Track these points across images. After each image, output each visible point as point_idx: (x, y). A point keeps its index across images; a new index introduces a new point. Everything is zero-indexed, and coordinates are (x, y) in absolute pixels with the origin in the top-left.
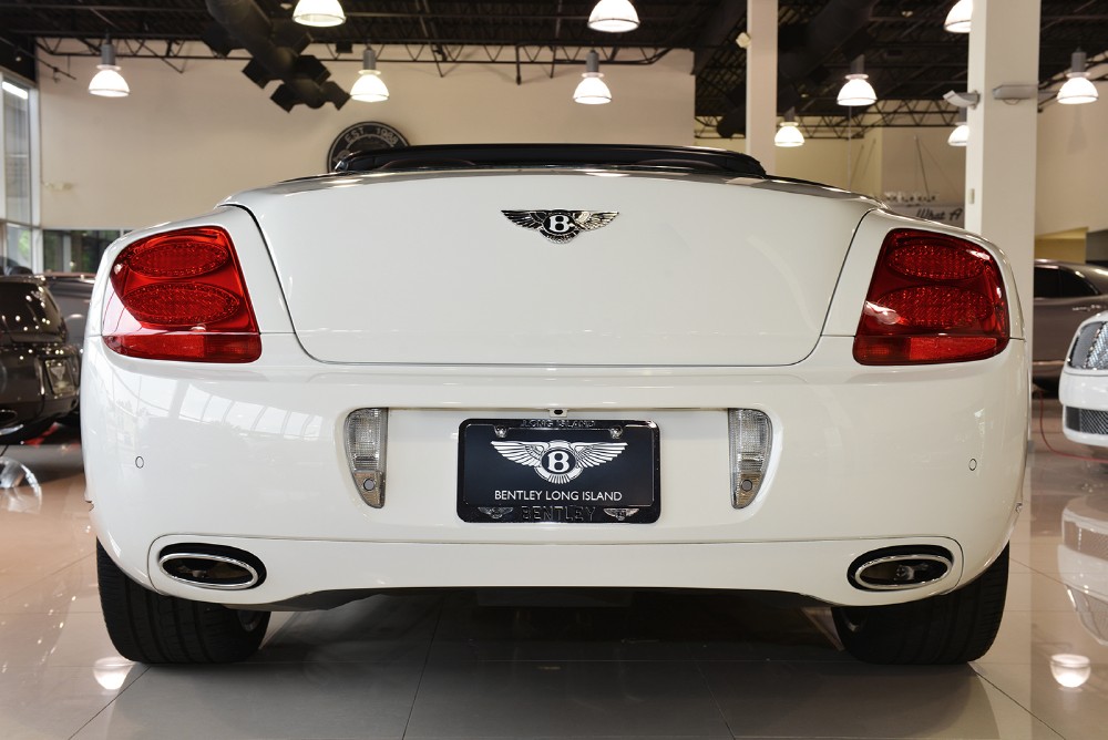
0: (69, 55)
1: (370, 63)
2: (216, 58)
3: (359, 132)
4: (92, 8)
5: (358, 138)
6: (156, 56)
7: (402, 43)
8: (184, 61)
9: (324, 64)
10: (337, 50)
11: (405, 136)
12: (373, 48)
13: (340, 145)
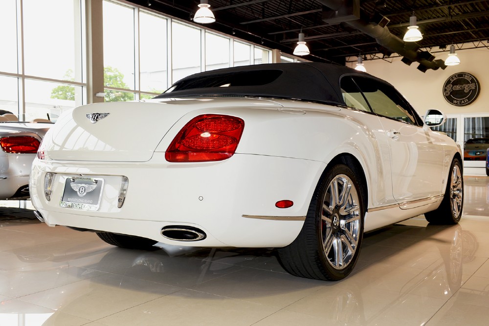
0: (352, 62)
1: (452, 51)
2: (400, 56)
3: (456, 77)
4: (351, 46)
5: (455, 79)
6: (380, 58)
7: (471, 41)
8: (391, 58)
9: (432, 54)
10: (440, 48)
11: (475, 76)
12: (455, 45)
13: (448, 82)
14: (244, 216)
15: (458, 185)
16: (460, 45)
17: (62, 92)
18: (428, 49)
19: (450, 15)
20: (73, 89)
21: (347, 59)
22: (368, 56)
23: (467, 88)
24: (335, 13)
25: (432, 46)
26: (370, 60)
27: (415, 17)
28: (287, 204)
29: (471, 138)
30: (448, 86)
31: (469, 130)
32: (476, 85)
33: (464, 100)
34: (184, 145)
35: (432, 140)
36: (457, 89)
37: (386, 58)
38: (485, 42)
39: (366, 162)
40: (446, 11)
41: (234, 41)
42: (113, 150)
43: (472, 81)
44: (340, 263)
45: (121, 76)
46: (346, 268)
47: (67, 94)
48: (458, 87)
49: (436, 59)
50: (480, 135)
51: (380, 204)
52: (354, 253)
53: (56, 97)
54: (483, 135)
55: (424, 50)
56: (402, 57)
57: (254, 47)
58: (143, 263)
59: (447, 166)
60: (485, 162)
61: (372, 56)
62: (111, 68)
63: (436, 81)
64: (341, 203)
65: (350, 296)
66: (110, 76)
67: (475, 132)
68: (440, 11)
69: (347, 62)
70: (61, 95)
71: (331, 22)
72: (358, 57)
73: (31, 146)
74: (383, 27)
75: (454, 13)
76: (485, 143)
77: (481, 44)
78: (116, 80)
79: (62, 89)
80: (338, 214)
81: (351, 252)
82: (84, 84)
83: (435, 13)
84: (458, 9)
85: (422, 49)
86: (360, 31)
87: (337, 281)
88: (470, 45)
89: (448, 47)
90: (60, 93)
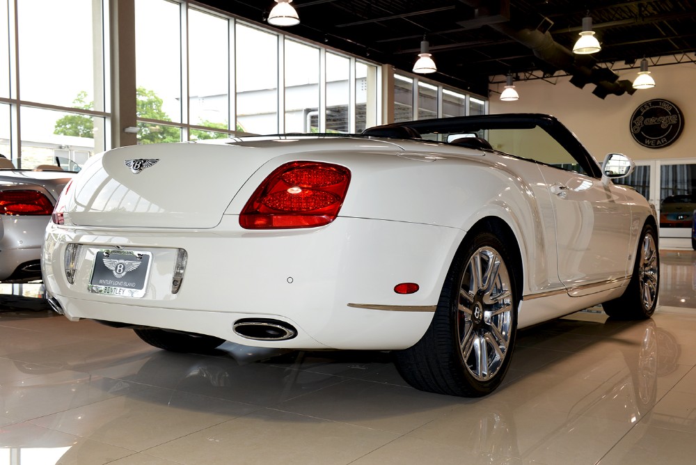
0: (498, 83)
1: (644, 68)
2: (567, 75)
3: (649, 105)
4: (497, 60)
5: (647, 109)
6: (538, 78)
7: (672, 54)
8: (555, 78)
9: (614, 72)
10: (626, 64)
11: (678, 105)
12: (648, 59)
13: (637, 114)
14: (350, 305)
15: (651, 262)
16: (655, 59)
17: (70, 125)
18: (609, 65)
19: (640, 15)
20: (88, 121)
21: (491, 78)
22: (521, 75)
23: (664, 122)
24: (474, 12)
25: (615, 61)
26: (524, 80)
27: (590, 19)
28: (410, 288)
29: (671, 194)
30: (637, 119)
31: (667, 182)
32: (678, 118)
33: (660, 140)
34: (265, 204)
35: (615, 197)
36: (651, 124)
37: (547, 77)
38: (692, 55)
39: (520, 228)
40: (635, 10)
41: (326, 51)
42: (162, 211)
43: (673, 111)
44: (483, 371)
45: (159, 102)
46: (492, 378)
47: (79, 127)
48: (652, 121)
49: (620, 79)
50: (685, 190)
51: (539, 289)
52: (504, 358)
53: (62, 132)
54: (688, 190)
55: (603, 66)
56: (571, 77)
57: (356, 61)
58: (201, 373)
59: (635, 235)
60: (691, 229)
61: (527, 74)
62: (144, 90)
63: (621, 112)
64: (486, 286)
65: (497, 419)
66: (142, 101)
67: (676, 186)
68: (626, 9)
69: (491, 83)
70: (70, 129)
71: (468, 25)
72: (507, 76)
73: (35, 204)
74: (544, 32)
75: (646, 12)
76: (691, 202)
77: (685, 58)
78: (151, 107)
79: (71, 120)
80: (482, 302)
81: (498, 357)
82: (108, 114)
83: (618, 12)
84: (652, 6)
85: (600, 65)
86: (510, 39)
87: (479, 397)
88: (670, 59)
89: (638, 62)
90: (68, 126)
